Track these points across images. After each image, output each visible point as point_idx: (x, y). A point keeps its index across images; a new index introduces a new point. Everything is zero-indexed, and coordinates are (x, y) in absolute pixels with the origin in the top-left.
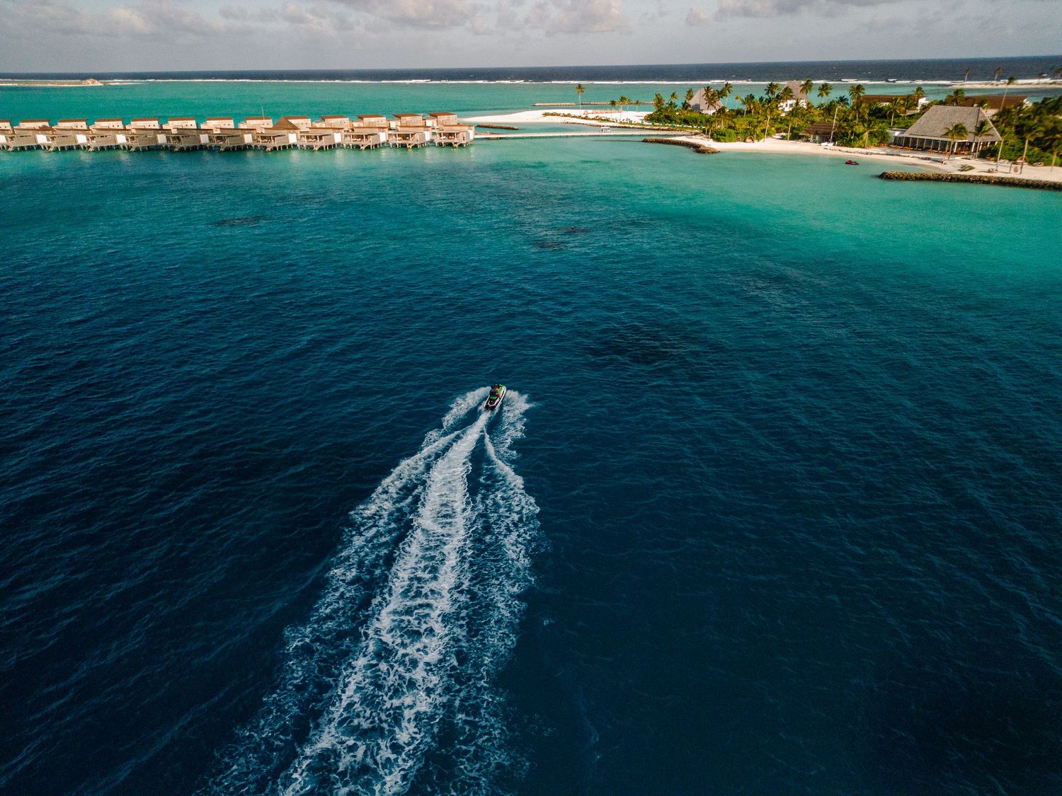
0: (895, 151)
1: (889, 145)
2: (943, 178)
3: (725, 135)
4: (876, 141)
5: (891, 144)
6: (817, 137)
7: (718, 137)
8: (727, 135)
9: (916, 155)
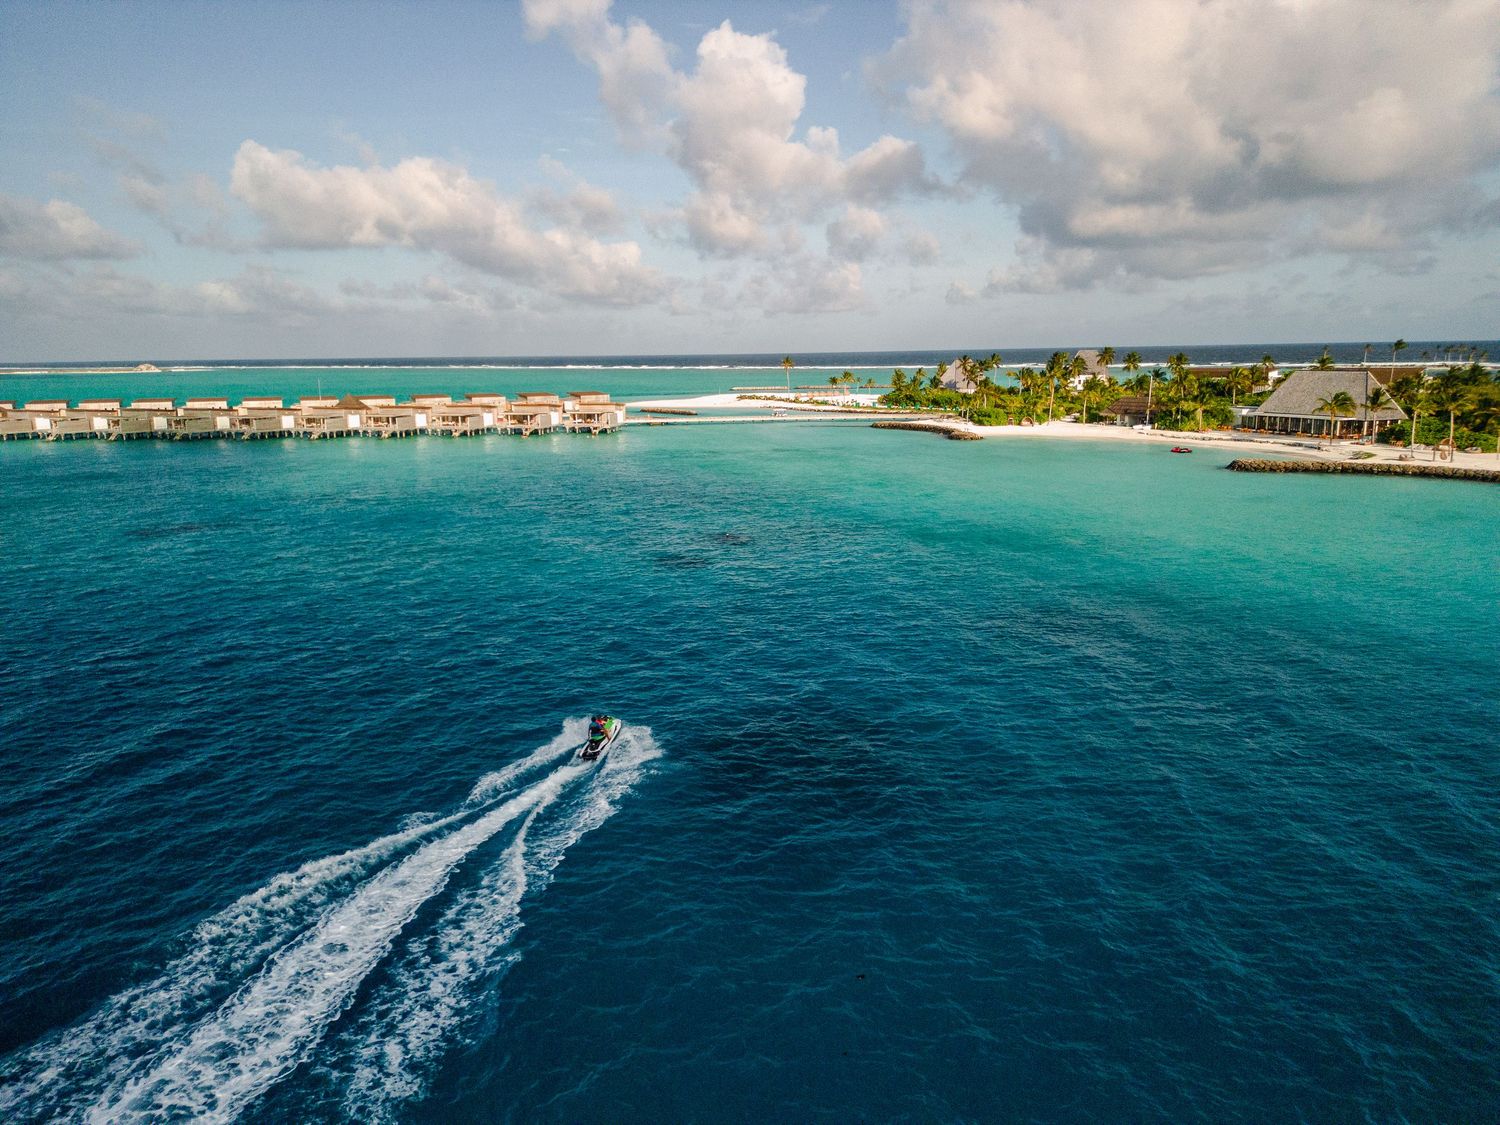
0: (1246, 436)
1: (1235, 428)
2: (1329, 468)
3: (990, 416)
4: (1214, 422)
5: (1238, 426)
6: (1127, 419)
7: (979, 418)
8: (993, 416)
9: (1280, 441)
